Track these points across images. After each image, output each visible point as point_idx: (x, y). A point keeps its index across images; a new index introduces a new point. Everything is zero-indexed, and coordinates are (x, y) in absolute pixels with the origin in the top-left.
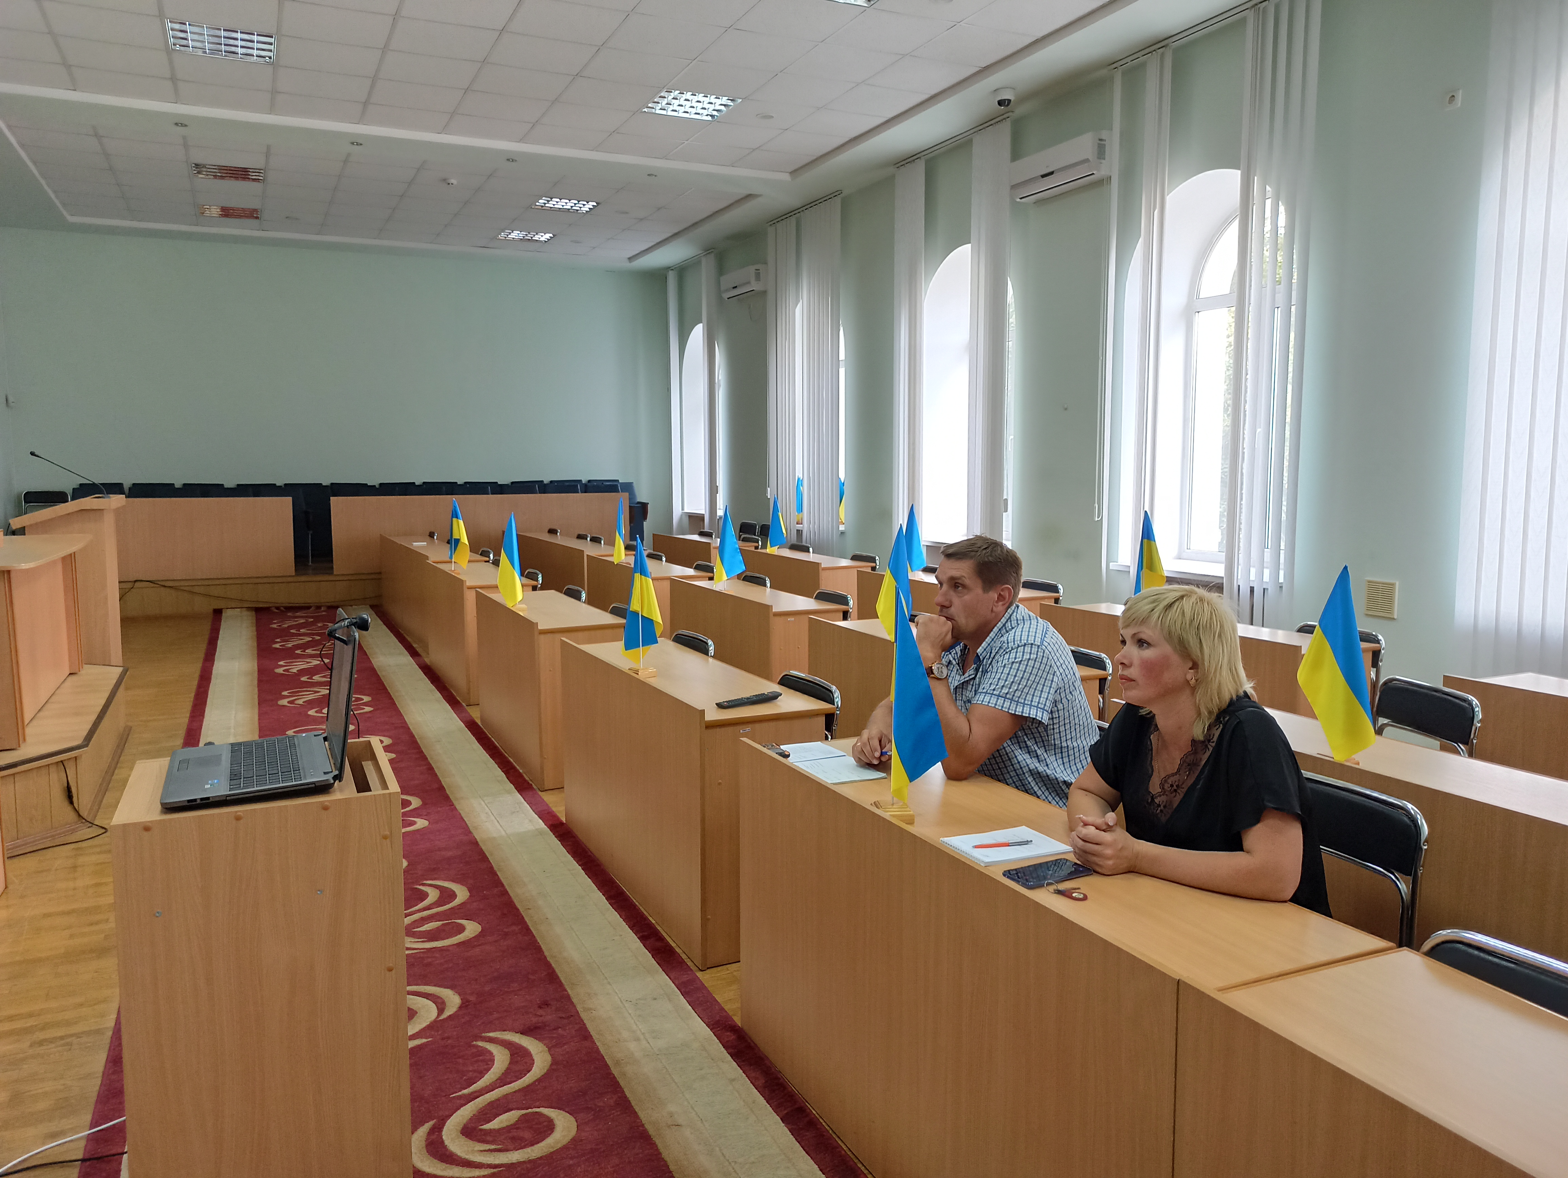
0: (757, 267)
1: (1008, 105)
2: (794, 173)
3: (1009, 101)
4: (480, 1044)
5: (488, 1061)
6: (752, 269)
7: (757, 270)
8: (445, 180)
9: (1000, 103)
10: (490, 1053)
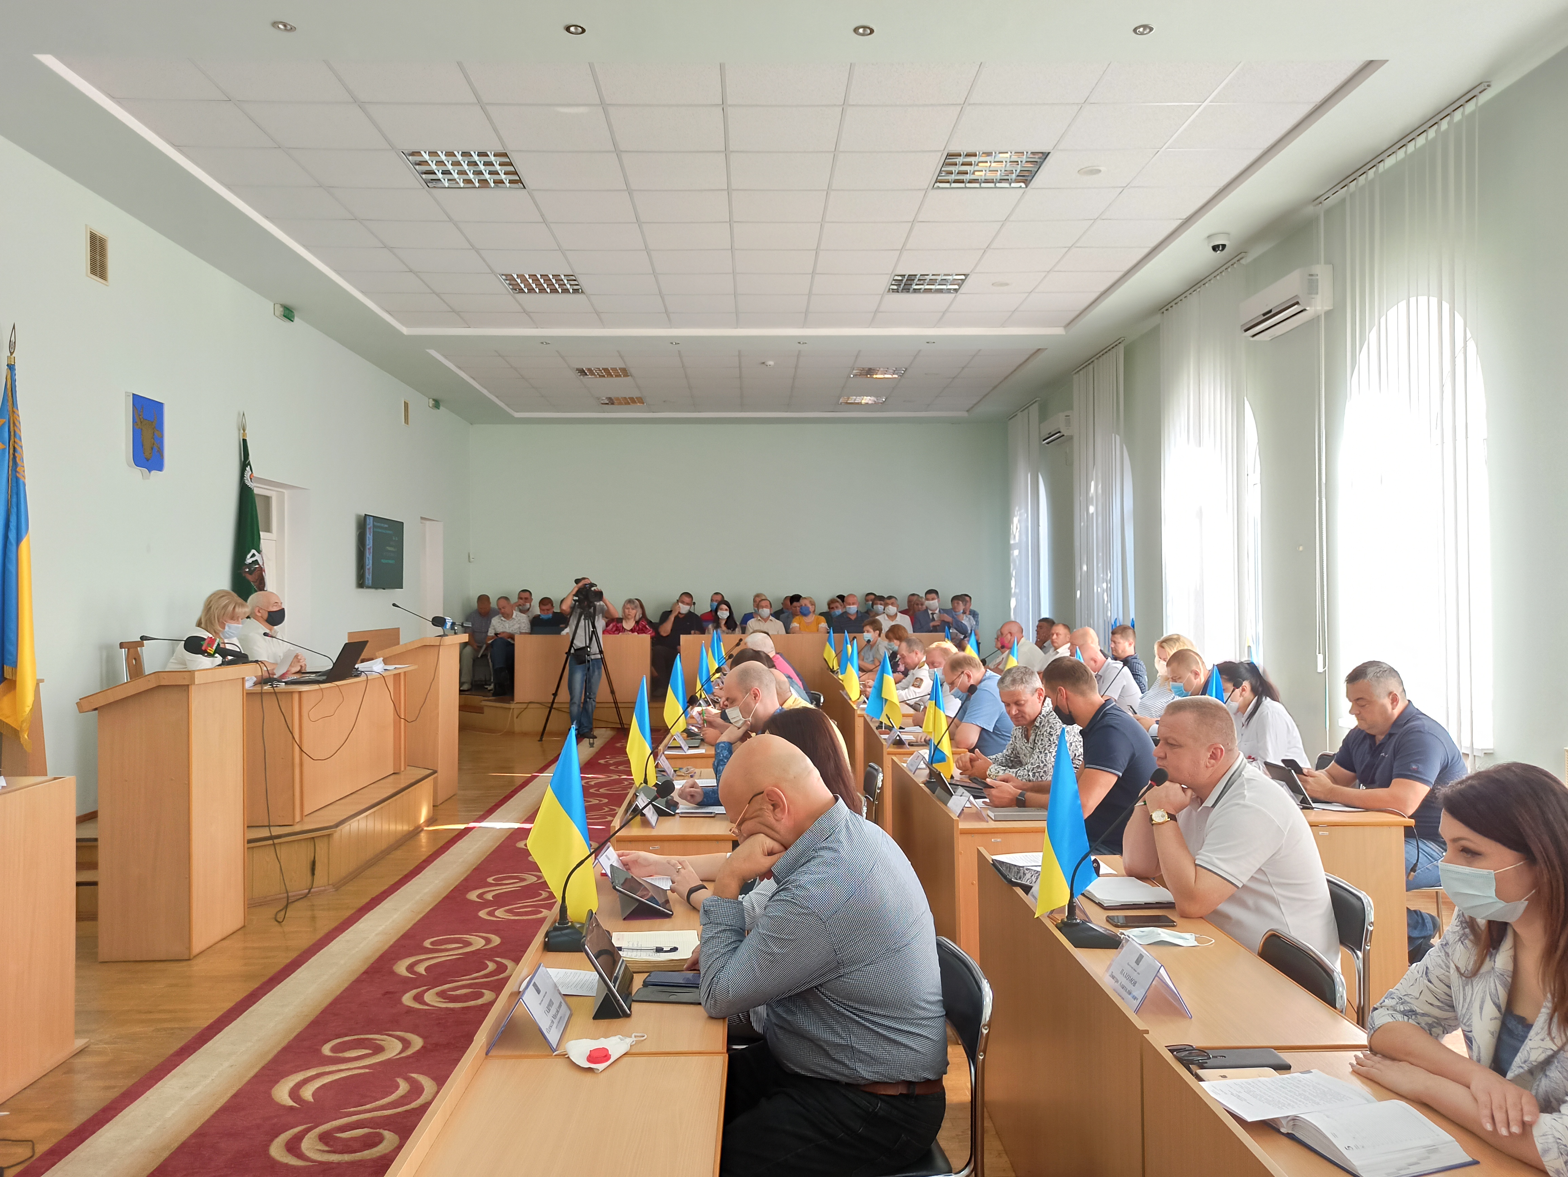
0: (1067, 413)
1: (1223, 249)
2: (1068, 325)
3: (1224, 246)
6: (1062, 416)
7: (1067, 416)
8: (763, 363)
9: (1215, 248)
10: (397, 1087)
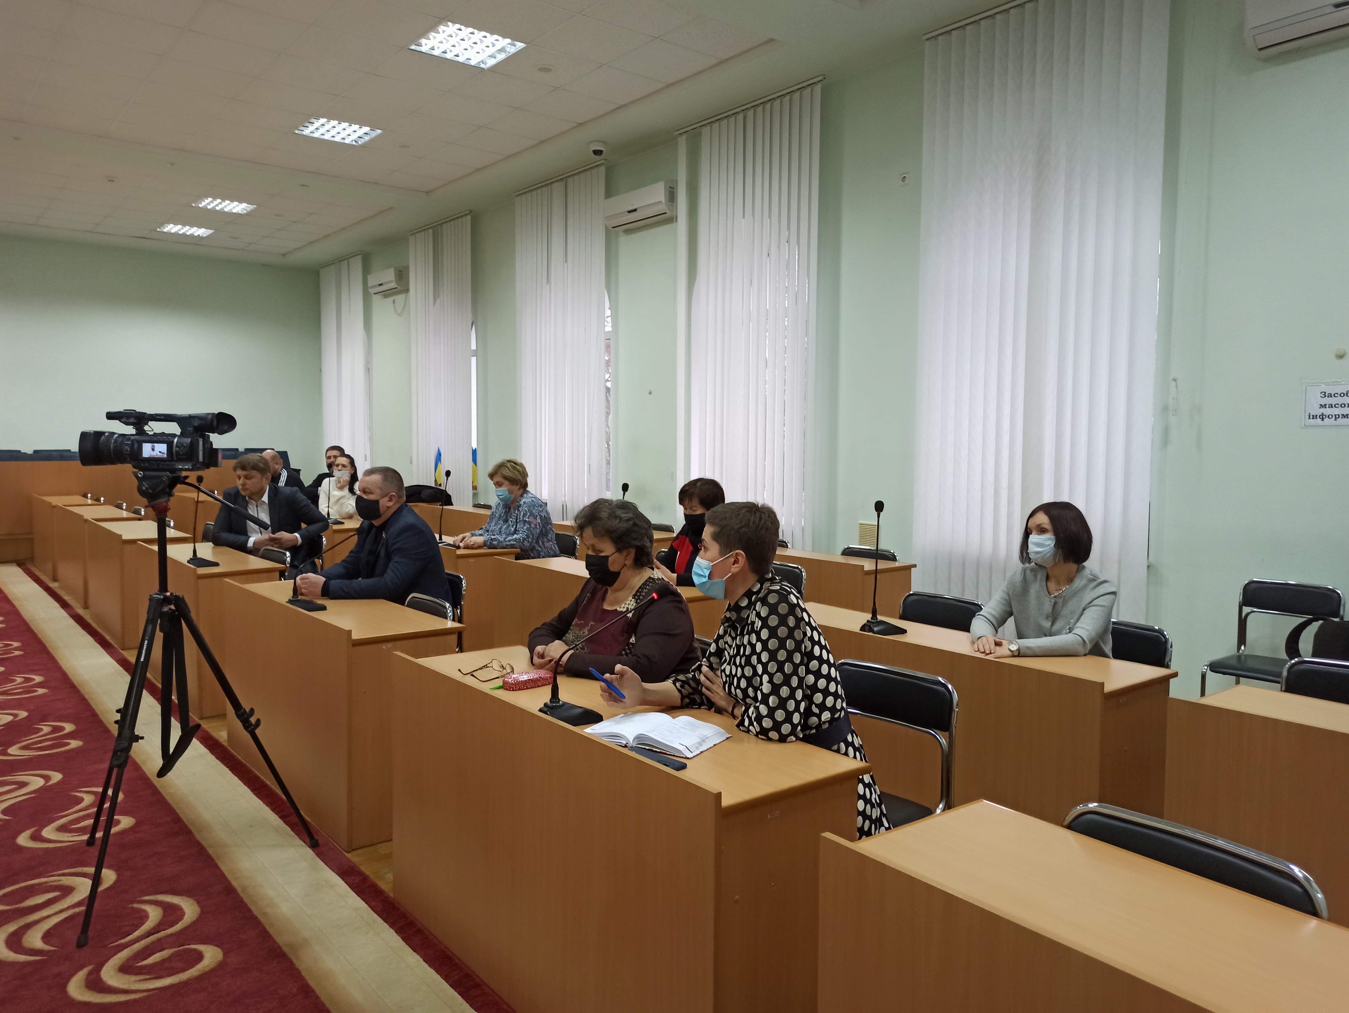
1: (601, 154)
2: (429, 193)
3: (602, 151)
4: (136, 905)
5: (144, 917)
6: (393, 270)
7: (399, 271)
8: (105, 177)
9: (595, 152)
10: (145, 911)
